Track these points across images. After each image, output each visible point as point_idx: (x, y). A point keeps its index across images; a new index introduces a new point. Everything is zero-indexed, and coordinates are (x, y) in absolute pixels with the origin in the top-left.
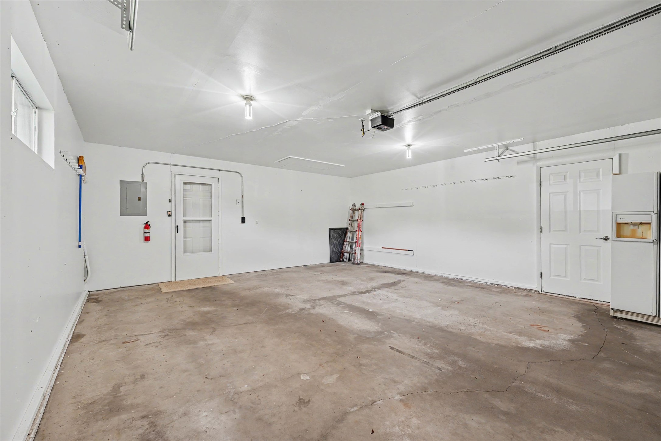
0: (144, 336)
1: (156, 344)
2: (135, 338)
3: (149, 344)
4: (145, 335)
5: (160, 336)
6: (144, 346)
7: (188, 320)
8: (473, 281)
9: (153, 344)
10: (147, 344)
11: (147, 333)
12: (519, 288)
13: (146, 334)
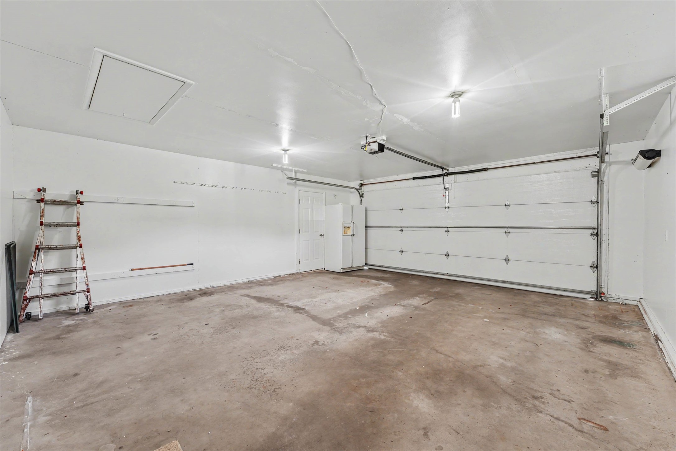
0: (569, 422)
1: (556, 393)
2: (584, 426)
3: (566, 401)
4: (566, 423)
5: (544, 403)
6: (573, 402)
7: (478, 401)
8: (261, 279)
9: (562, 397)
10: (569, 402)
11: (561, 423)
12: (289, 274)
13: (563, 421)
